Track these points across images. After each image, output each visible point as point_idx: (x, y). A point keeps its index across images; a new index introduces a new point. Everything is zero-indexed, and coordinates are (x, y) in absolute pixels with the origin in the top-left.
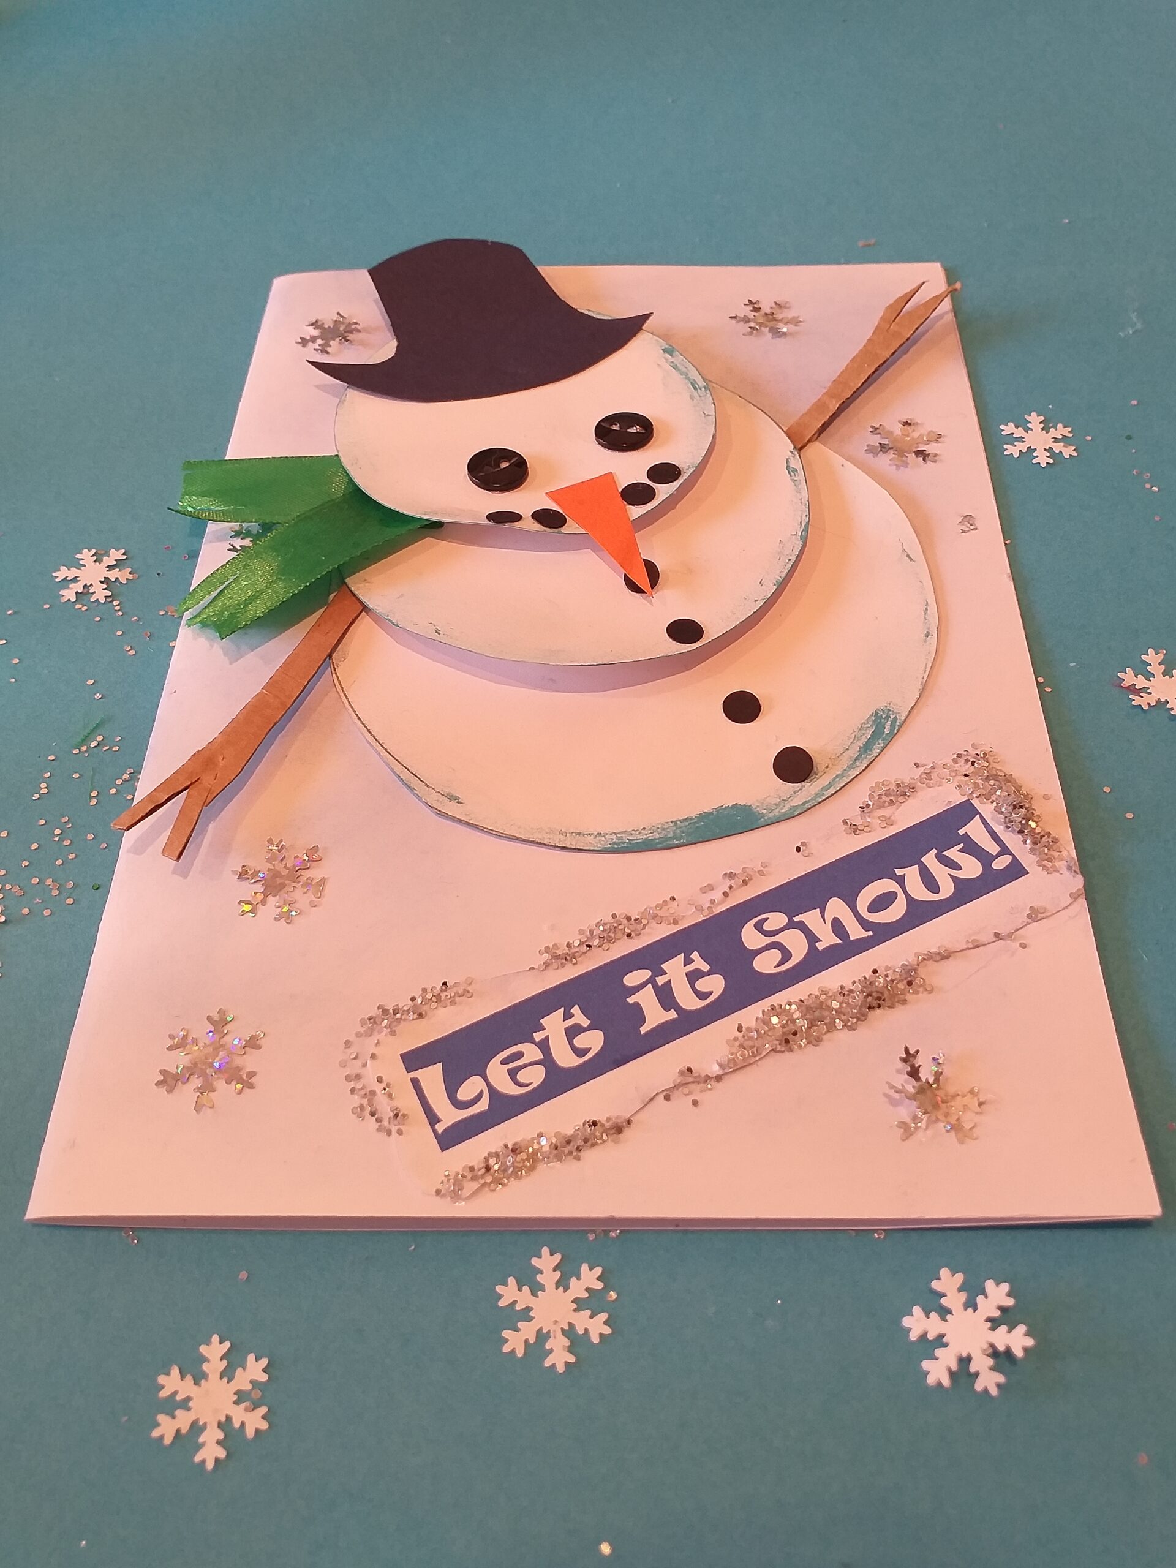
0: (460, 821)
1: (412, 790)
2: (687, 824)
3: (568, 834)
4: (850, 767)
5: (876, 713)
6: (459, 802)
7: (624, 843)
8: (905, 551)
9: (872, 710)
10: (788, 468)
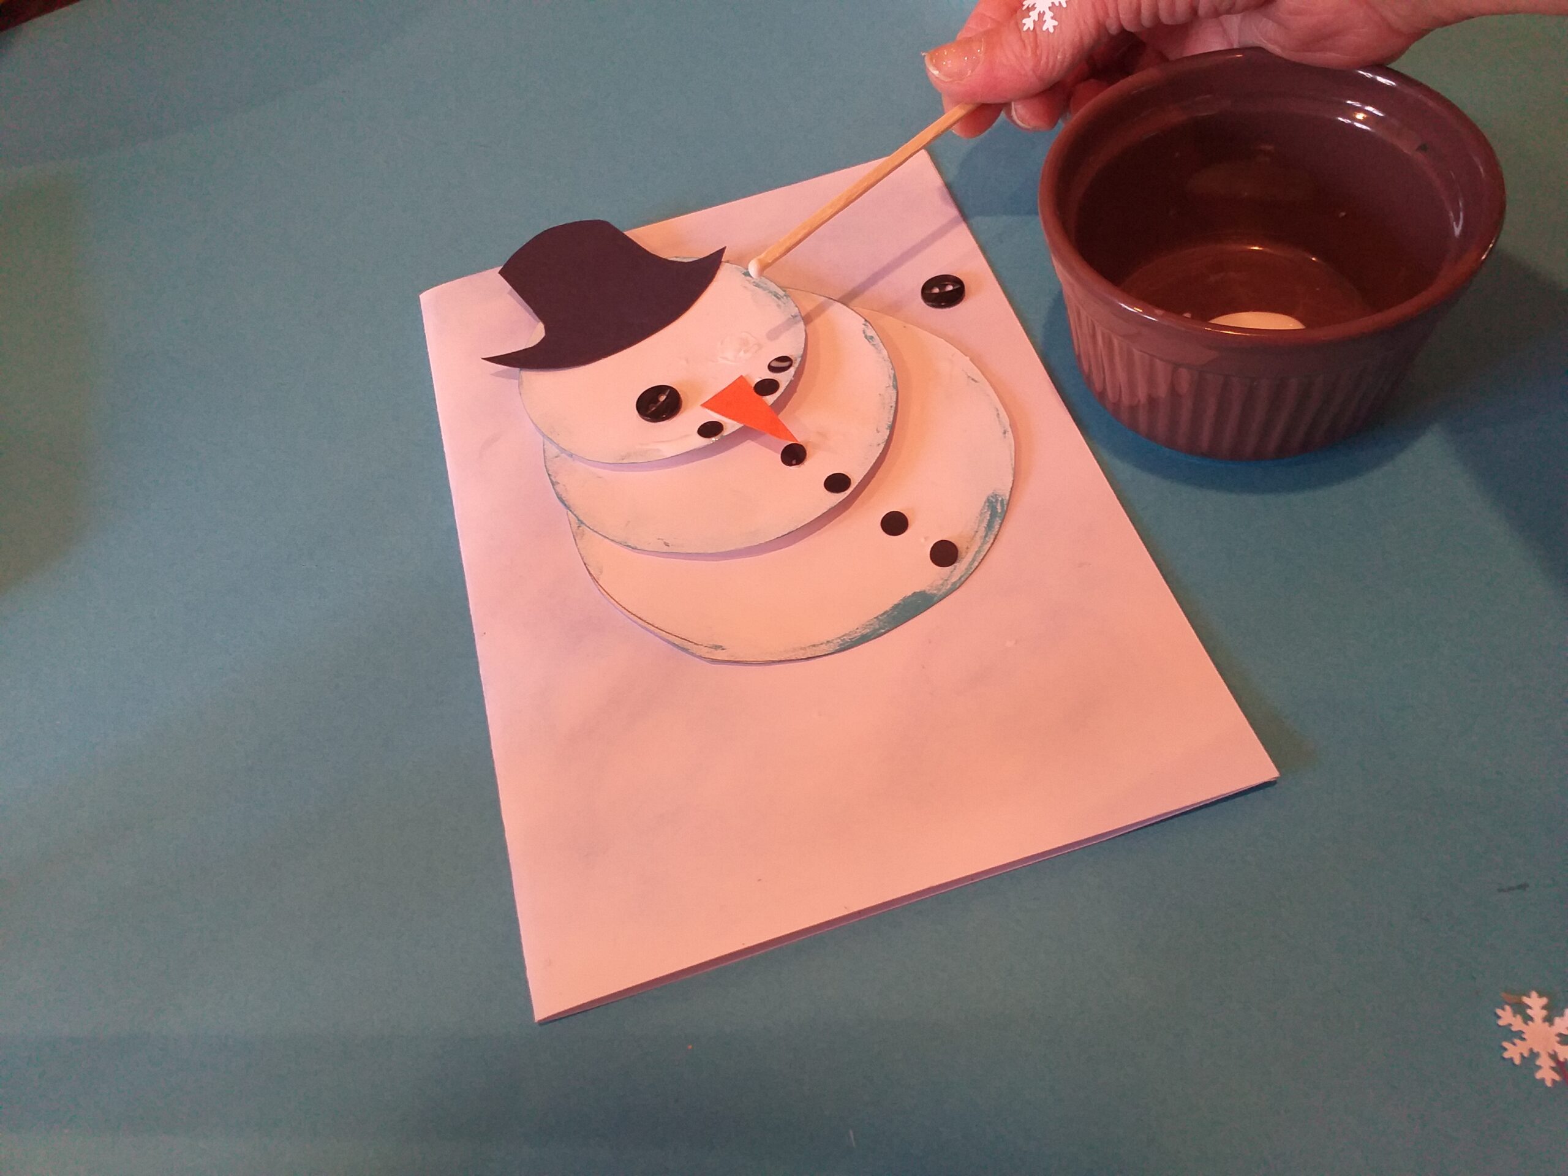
0: (729, 662)
1: (686, 650)
2: (886, 616)
3: (807, 648)
4: (983, 544)
5: (988, 500)
6: (723, 649)
7: (848, 642)
8: (969, 377)
9: (985, 499)
10: (866, 337)
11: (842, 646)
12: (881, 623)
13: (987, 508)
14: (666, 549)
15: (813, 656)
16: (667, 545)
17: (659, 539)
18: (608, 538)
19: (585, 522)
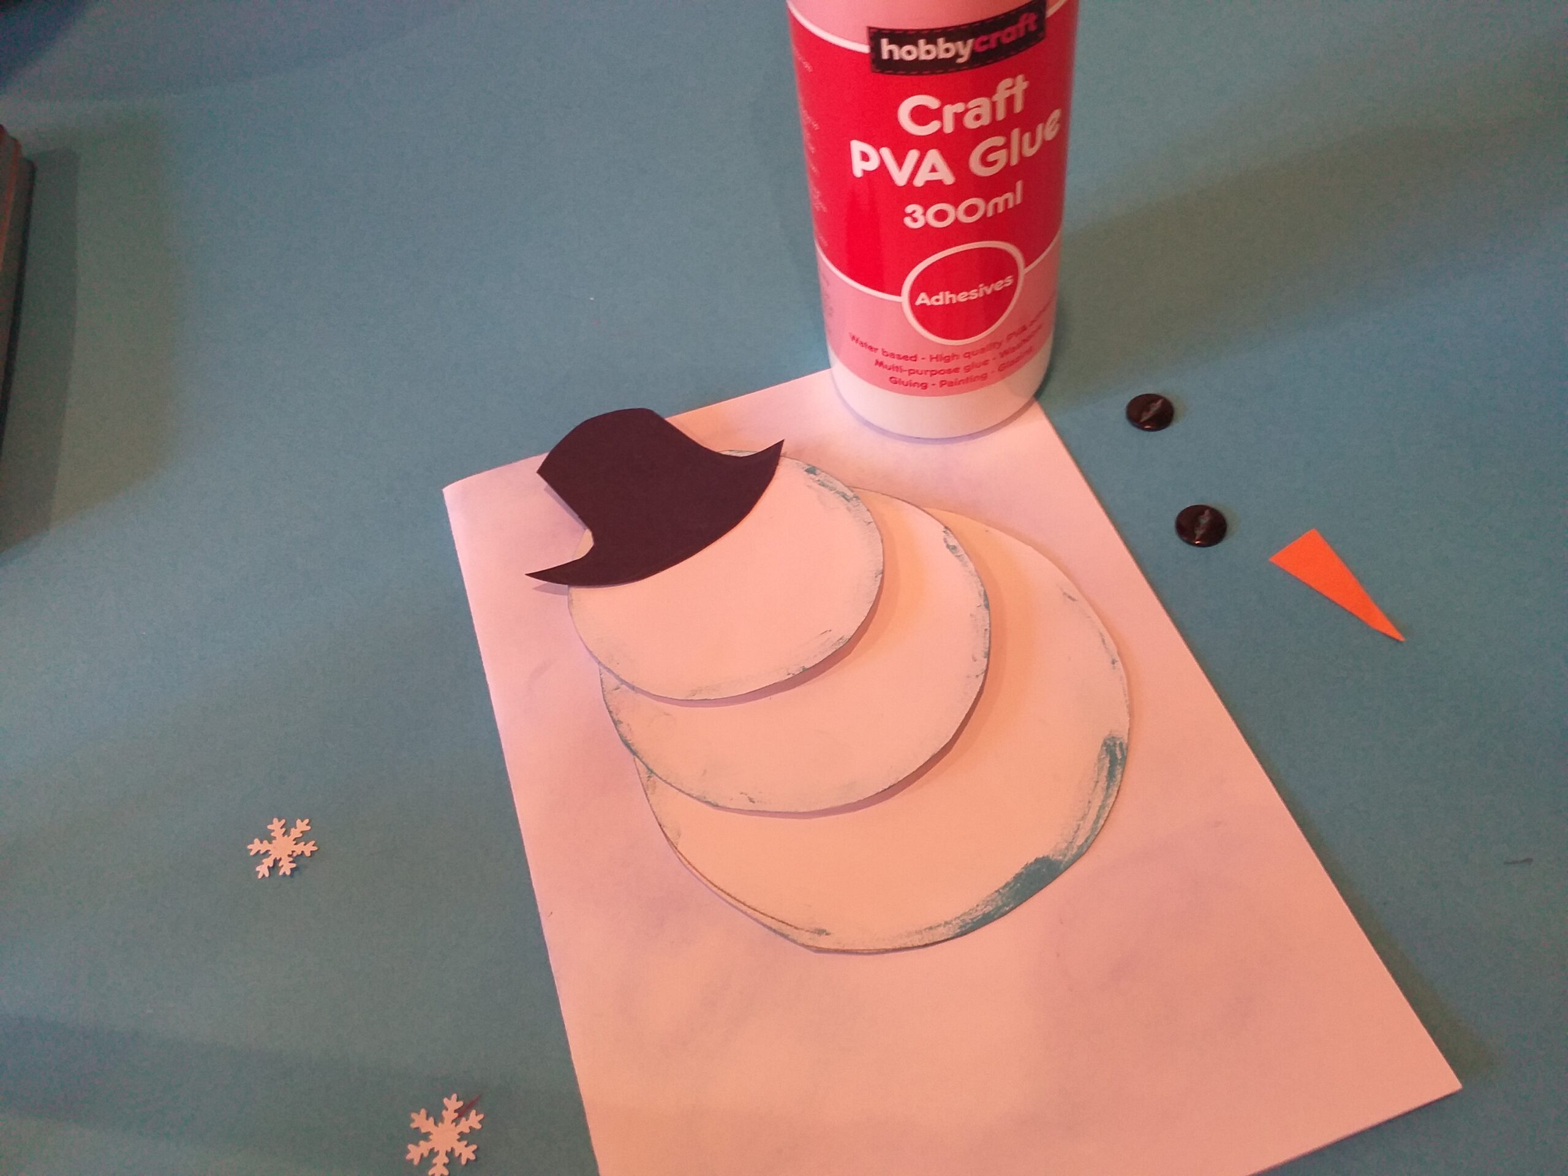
0: (836, 951)
1: (786, 937)
2: (1008, 889)
3: (923, 932)
4: (1107, 797)
5: (1105, 744)
6: (827, 934)
7: (968, 923)
8: (1065, 594)
9: (1101, 742)
10: (948, 546)
11: (964, 929)
12: (1004, 898)
13: (1105, 753)
14: (750, 806)
15: (932, 942)
16: (751, 800)
17: (742, 793)
18: (683, 792)
19: (655, 771)
